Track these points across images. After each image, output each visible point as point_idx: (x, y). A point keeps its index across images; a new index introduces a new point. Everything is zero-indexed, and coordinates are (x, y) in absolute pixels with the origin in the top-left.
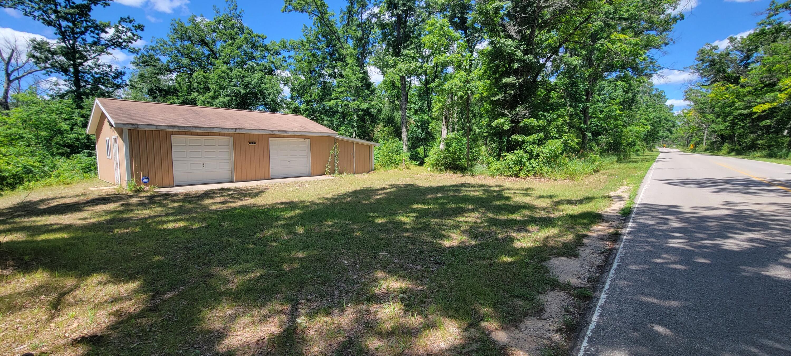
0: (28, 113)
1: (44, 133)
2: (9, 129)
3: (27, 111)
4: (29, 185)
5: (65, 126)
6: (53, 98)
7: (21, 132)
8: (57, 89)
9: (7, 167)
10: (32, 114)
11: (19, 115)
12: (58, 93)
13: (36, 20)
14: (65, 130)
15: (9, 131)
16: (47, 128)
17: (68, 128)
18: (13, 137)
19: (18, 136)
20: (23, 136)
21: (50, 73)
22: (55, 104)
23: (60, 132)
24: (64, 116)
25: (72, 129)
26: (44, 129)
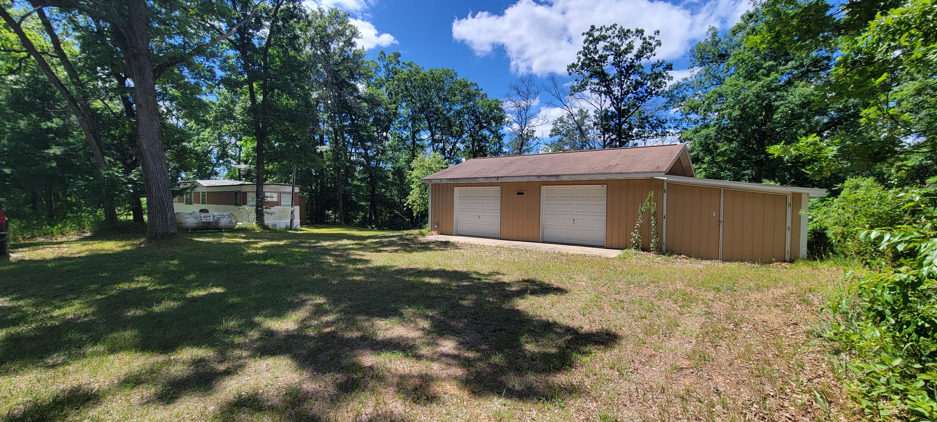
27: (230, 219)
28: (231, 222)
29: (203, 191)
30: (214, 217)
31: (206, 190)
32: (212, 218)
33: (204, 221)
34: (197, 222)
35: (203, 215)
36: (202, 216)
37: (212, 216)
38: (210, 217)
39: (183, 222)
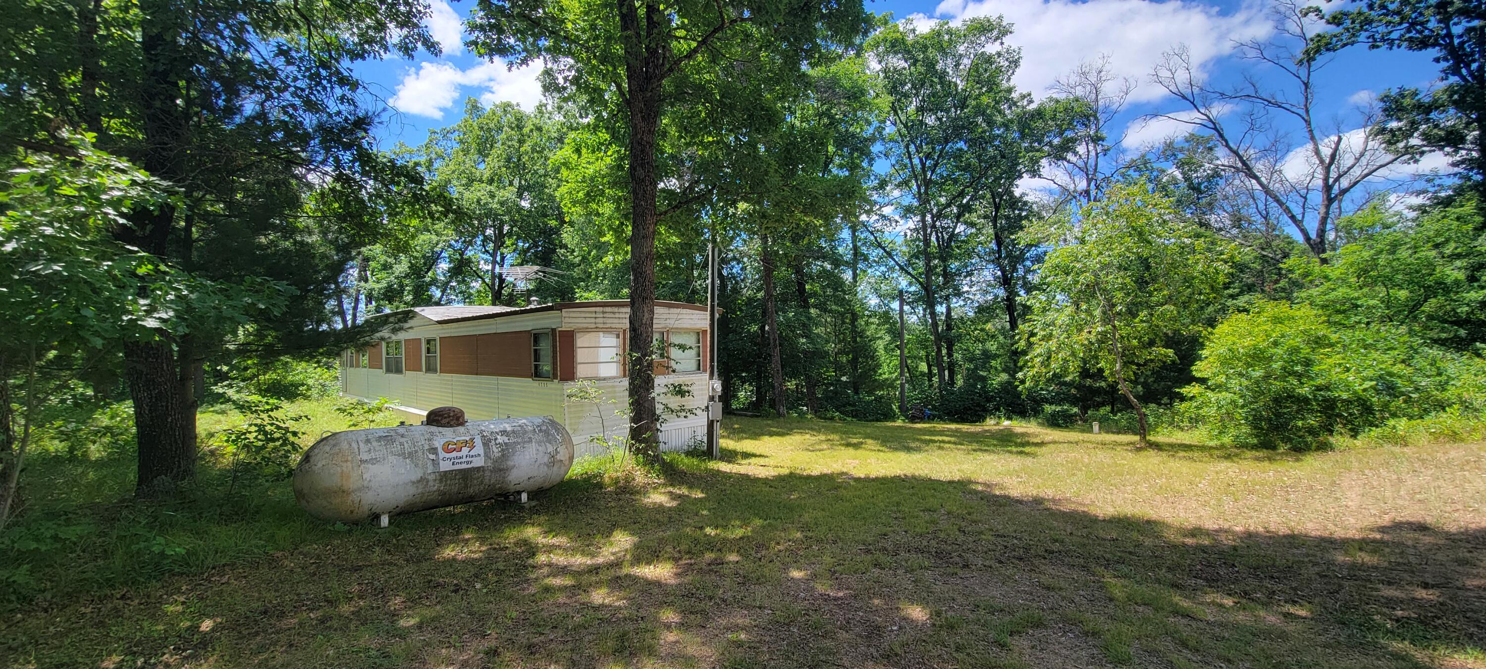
0: (1372, 252)
1: (1403, 294)
2: (1333, 290)
3: (1371, 247)
4: (1394, 427)
5: (1454, 272)
6: (1425, 212)
7: (1356, 295)
8: (1432, 189)
9: (1343, 376)
10: (1381, 251)
11: (1351, 259)
12: (1436, 198)
13: (1395, 47)
14: (1457, 282)
15: (1332, 295)
16: (1411, 282)
17: (1461, 276)
18: (1338, 306)
19: (1348, 305)
20: (1359, 303)
21: (1417, 157)
22: (1431, 226)
23: (1443, 288)
24: (1449, 250)
25: (1472, 279)
26: (1405, 286)
27: (550, 449)
28: (553, 461)
29: (430, 336)
30: (486, 444)
31: (437, 333)
32: (479, 449)
33: (445, 466)
34: (416, 475)
35: (445, 435)
36: (438, 443)
37: (478, 441)
38: (470, 443)
39: (352, 483)
